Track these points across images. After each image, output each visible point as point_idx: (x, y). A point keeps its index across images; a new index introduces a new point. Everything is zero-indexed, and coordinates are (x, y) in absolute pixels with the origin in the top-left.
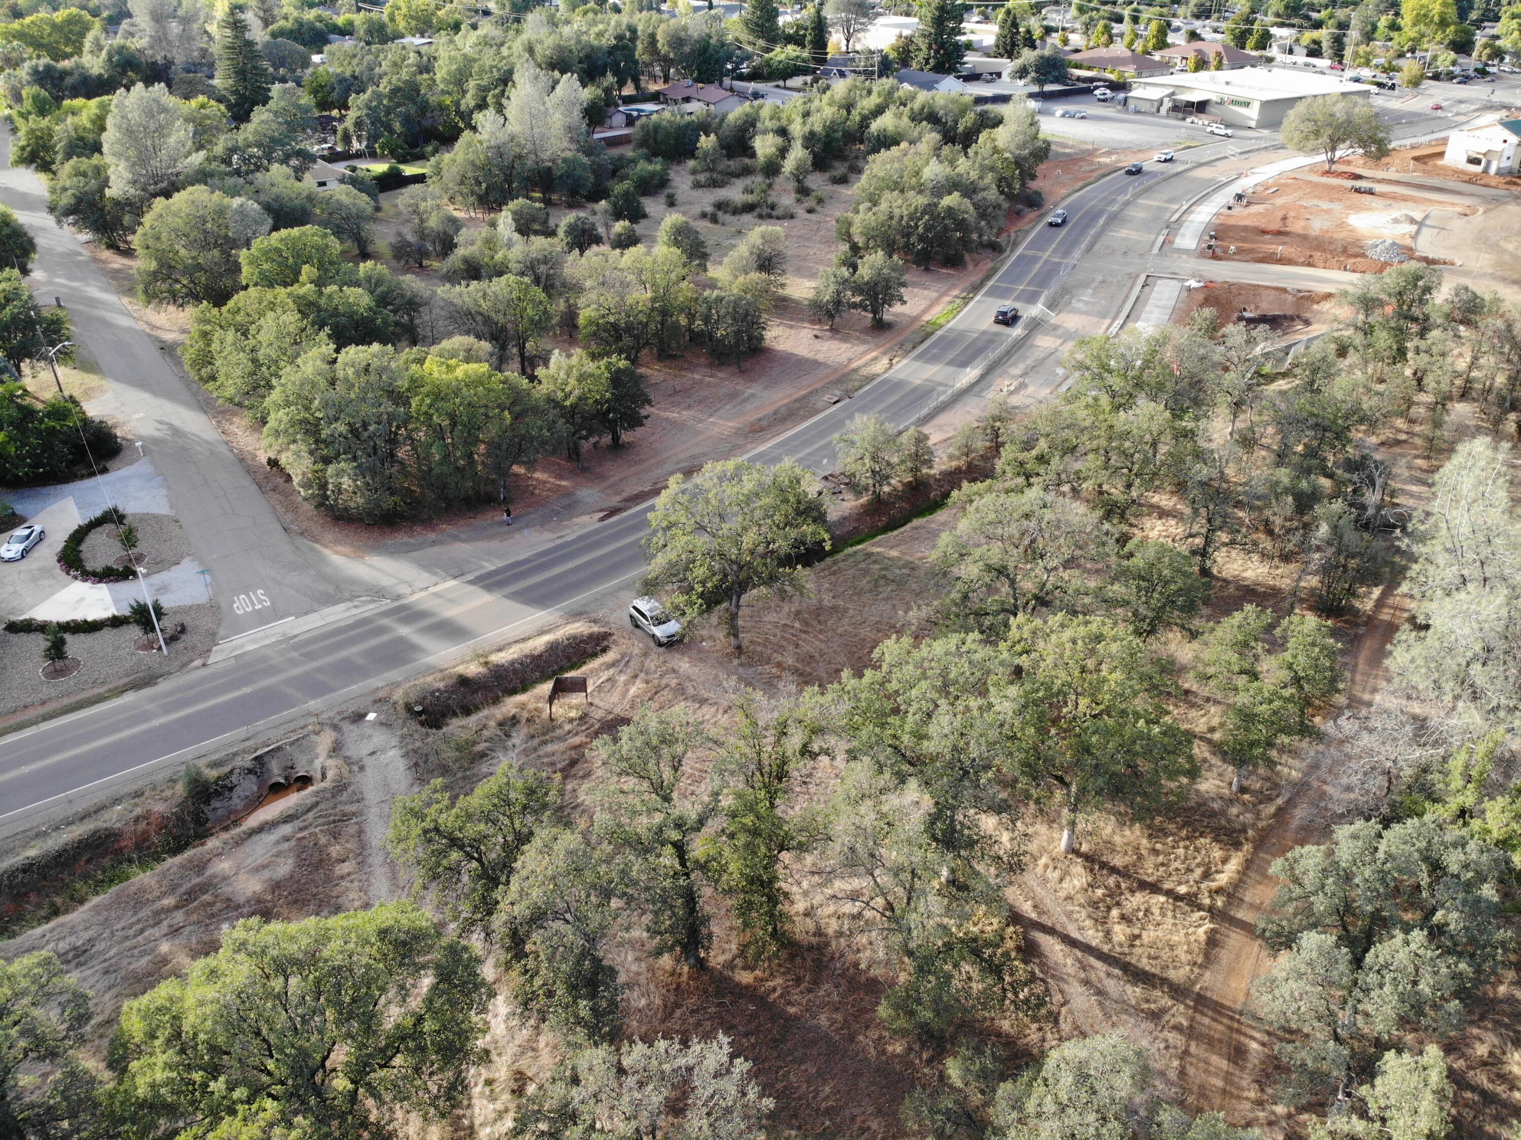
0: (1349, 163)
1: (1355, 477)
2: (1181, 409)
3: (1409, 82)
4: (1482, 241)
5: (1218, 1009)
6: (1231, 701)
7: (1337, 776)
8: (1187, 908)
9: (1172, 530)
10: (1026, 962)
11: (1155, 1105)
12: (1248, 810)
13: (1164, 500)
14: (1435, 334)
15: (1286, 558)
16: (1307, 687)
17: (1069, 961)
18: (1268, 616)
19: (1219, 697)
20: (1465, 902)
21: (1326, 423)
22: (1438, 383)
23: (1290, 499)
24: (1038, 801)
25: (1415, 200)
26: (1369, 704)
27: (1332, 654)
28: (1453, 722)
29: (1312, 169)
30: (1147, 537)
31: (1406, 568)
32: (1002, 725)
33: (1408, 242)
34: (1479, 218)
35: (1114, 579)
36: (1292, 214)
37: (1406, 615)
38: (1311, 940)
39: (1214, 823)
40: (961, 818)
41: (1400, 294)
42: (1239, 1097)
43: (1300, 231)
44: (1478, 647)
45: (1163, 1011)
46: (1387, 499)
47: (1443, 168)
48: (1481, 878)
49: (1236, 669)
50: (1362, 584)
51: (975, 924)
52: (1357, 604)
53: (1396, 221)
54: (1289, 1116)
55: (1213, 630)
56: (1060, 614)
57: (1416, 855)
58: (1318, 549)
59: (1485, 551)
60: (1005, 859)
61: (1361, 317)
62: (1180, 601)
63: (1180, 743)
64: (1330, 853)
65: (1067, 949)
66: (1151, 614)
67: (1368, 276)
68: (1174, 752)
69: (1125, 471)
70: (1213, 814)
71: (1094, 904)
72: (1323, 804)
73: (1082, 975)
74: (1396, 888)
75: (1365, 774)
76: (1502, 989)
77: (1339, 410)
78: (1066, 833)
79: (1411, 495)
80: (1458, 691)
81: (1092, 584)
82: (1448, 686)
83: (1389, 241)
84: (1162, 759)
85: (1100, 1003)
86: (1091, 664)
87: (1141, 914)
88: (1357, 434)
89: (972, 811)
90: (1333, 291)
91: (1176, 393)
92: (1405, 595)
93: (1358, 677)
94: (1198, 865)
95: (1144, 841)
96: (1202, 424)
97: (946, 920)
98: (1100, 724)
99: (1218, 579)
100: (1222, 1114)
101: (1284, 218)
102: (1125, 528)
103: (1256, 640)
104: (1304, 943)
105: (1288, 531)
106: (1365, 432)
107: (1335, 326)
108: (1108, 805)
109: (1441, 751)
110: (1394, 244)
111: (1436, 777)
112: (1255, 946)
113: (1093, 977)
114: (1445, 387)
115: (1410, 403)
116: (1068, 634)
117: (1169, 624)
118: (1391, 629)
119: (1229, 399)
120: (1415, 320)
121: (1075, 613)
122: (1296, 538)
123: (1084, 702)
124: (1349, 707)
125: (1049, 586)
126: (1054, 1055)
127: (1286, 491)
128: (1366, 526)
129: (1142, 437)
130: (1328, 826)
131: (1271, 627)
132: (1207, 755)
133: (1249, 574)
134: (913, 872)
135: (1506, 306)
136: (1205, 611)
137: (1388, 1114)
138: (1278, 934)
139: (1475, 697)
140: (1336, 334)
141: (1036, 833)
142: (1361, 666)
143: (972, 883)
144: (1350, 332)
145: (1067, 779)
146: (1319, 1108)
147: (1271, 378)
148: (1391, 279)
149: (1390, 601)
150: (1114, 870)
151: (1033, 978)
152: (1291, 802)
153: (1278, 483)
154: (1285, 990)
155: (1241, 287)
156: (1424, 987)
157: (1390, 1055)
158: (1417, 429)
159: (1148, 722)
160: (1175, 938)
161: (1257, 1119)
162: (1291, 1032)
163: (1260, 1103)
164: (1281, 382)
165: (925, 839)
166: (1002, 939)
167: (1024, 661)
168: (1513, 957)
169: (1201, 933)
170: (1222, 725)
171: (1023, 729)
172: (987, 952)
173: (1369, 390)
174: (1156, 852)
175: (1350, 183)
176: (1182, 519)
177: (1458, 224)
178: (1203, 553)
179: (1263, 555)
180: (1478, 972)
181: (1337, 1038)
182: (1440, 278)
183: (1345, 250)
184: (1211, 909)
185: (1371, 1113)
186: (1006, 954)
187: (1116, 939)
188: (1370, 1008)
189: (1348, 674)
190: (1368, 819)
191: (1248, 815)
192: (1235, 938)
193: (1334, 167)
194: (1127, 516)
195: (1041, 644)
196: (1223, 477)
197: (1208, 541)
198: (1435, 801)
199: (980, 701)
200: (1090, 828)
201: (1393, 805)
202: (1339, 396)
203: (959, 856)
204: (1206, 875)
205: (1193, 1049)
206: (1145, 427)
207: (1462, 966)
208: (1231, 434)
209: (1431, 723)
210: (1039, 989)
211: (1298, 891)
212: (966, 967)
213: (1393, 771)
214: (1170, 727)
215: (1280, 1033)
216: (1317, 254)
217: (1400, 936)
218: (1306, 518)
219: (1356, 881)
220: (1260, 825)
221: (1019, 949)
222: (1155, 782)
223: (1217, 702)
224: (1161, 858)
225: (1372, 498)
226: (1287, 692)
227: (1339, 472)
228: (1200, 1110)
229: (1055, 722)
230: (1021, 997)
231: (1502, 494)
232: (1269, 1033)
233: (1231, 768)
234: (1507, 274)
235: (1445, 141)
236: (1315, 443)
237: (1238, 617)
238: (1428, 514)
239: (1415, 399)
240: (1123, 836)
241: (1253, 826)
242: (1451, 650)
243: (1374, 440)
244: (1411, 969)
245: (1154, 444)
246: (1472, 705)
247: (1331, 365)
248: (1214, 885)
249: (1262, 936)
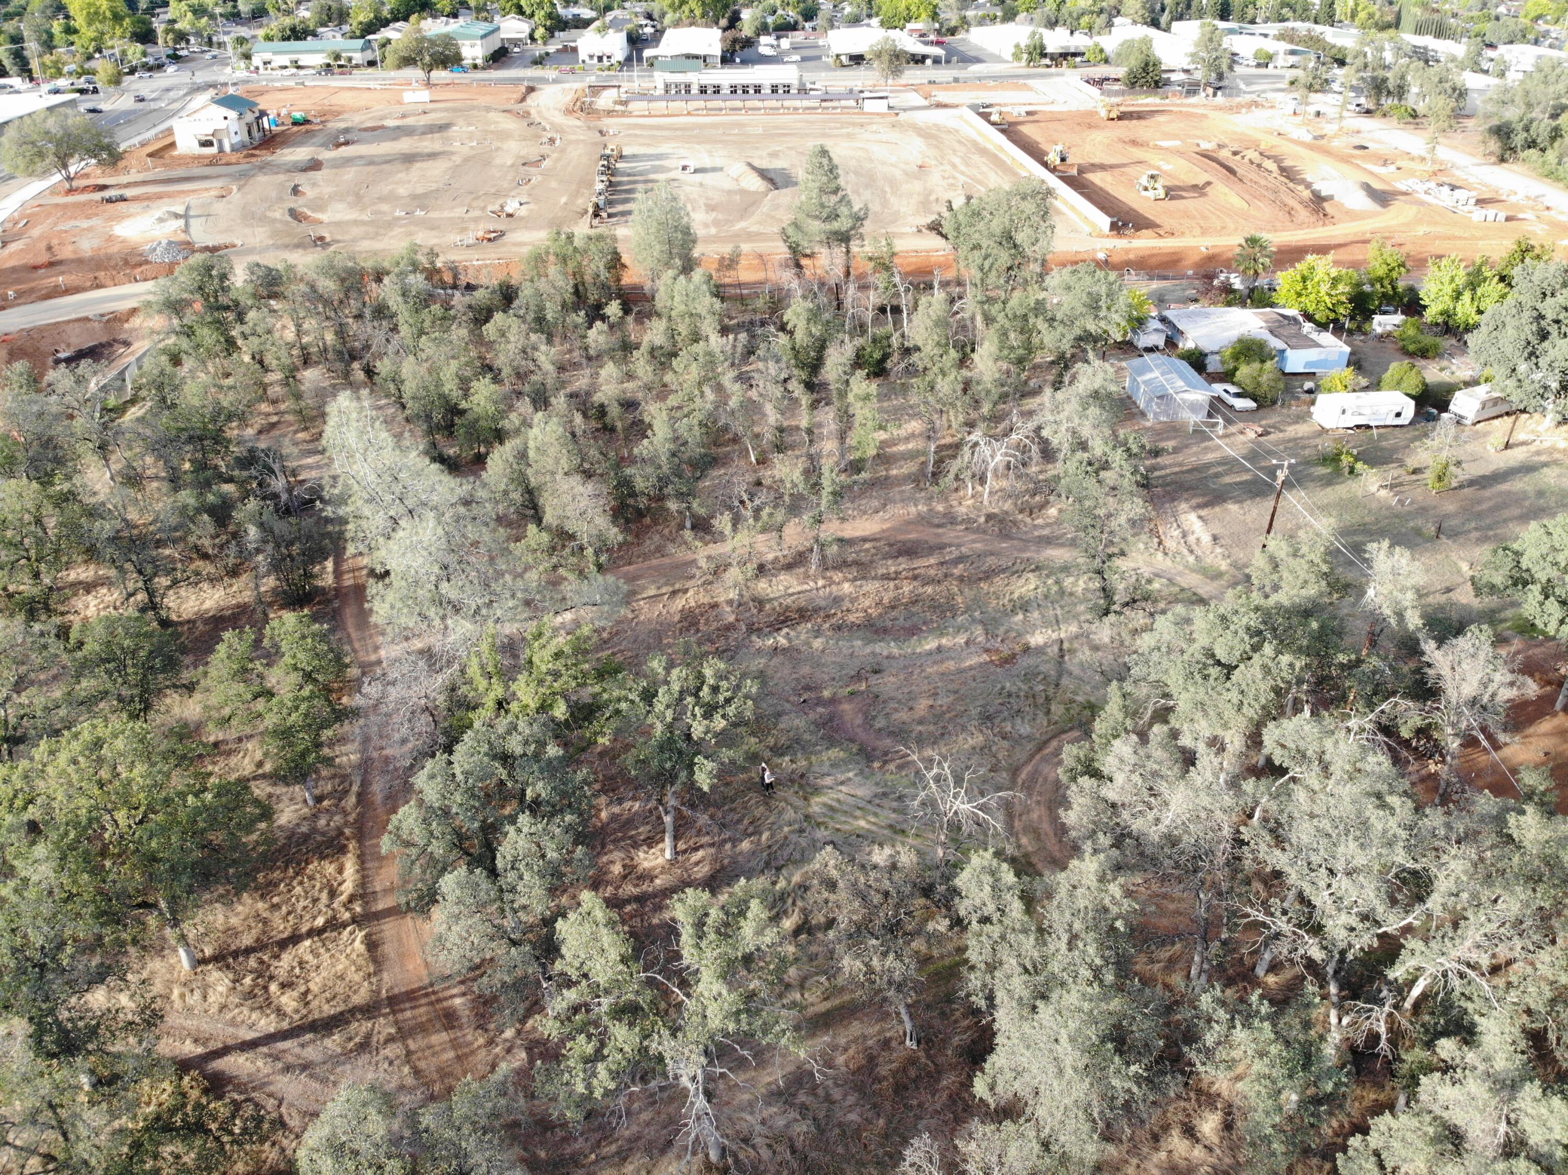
0: (87, 176)
1: (253, 472)
2: (46, 474)
3: (110, 82)
4: (249, 217)
5: (411, 996)
6: (261, 728)
7: (388, 737)
8: (335, 934)
9: (107, 599)
10: (220, 1097)
11: (412, 1118)
12: (333, 814)
13: (82, 572)
14: (252, 315)
15: (234, 573)
16: (320, 678)
17: (260, 1063)
18: (250, 634)
19: (248, 730)
20: (541, 771)
21: (199, 433)
22: (278, 359)
23: (206, 517)
24: (135, 942)
25: (169, 195)
26: (379, 662)
27: (323, 637)
28: (451, 639)
29: (53, 190)
30: (86, 618)
31: (341, 533)
32: (50, 893)
33: (183, 237)
34: (236, 196)
35: (78, 677)
36: (55, 242)
37: (364, 572)
38: (448, 883)
39: (312, 844)
40: (66, 1014)
41: (200, 288)
42: (473, 1052)
43: (72, 256)
44: (436, 569)
45: (368, 1036)
46: (292, 479)
47: (181, 157)
48: (542, 744)
49: (249, 696)
50: (313, 563)
51: (148, 1104)
52: (320, 583)
53: (161, 220)
54: (519, 1032)
55: (206, 674)
56: (42, 743)
57: (486, 759)
58: (258, 551)
59: (398, 489)
60: (137, 1020)
61: (176, 321)
62: (158, 663)
63: (239, 794)
64: (421, 802)
65: (250, 1055)
66: (135, 692)
67: (162, 281)
68: (237, 807)
69: (23, 562)
70: (306, 837)
71: (250, 995)
72: (391, 767)
73: (280, 1065)
74: (487, 795)
75: (410, 721)
76: (604, 815)
77: (203, 416)
78: (182, 952)
79: (310, 467)
80: (441, 612)
81: (58, 694)
82: (432, 612)
83: (164, 242)
84: (231, 819)
85: (311, 1076)
86: (104, 774)
87: (297, 971)
88: (232, 431)
89: (73, 1000)
90: (135, 305)
91: (32, 460)
92: (355, 556)
93: (357, 645)
94: (321, 891)
95: (260, 905)
96: (77, 480)
97: (116, 1124)
98: (151, 825)
99: (181, 624)
100: (469, 1077)
101: (49, 248)
102: (57, 620)
103: (251, 661)
104: (444, 889)
105: (221, 547)
106: (238, 427)
107: (156, 338)
108: (207, 896)
109: (456, 666)
110: (170, 243)
111: (464, 689)
112: (409, 921)
113: (290, 1059)
114: (286, 361)
115: (265, 387)
116: (63, 758)
117: (160, 690)
118: (359, 591)
119: (91, 445)
120: (226, 308)
121: (57, 733)
122: (233, 549)
123: (121, 816)
124: (364, 674)
125: (12, 721)
126: (302, 1154)
127: (198, 511)
128: (288, 512)
129: (20, 520)
130: (406, 782)
131: (257, 642)
132: (269, 789)
133: (208, 604)
134: (51, 1106)
135: (300, 270)
136: (188, 660)
137: (586, 969)
138: (421, 898)
139: (457, 610)
140: (161, 346)
141: (152, 973)
142: (354, 635)
143: (119, 1068)
144: (172, 340)
145: (151, 900)
146: (536, 1007)
147: (121, 410)
148: (184, 278)
149: (345, 567)
150: (248, 951)
151: (237, 1106)
152: (365, 784)
153: (185, 507)
154: (453, 938)
155: (41, 330)
156: (552, 855)
157: (560, 924)
158: (283, 407)
159: (196, 795)
160: (340, 967)
161: (497, 1056)
162: (478, 967)
163: (491, 1042)
164: (133, 410)
165: (42, 1064)
166: (184, 1095)
167: (34, 812)
168: (597, 786)
169: (359, 946)
170: (266, 754)
171: (74, 882)
172: (178, 1120)
173: (221, 387)
174: (275, 907)
175: (98, 196)
176: (111, 584)
177: (219, 207)
178: (152, 605)
179: (211, 580)
180: (580, 815)
181: (514, 943)
182: (229, 261)
183: (126, 263)
184: (354, 920)
185: (574, 978)
186: (198, 1106)
187: (289, 1010)
188: (523, 901)
189: (347, 648)
190: (433, 756)
191: (337, 818)
192: (388, 929)
193: (75, 184)
194: (53, 606)
195: (40, 785)
196: (129, 525)
197: (151, 593)
198: (474, 708)
199: (11, 884)
200: (201, 930)
201: (445, 732)
202: (196, 402)
203: (90, 1053)
204: (333, 894)
205: (412, 1045)
206: (18, 508)
207: (568, 818)
208: (112, 478)
209: (436, 649)
210: (249, 1110)
211: (414, 851)
212: (167, 1150)
213: (430, 705)
214: (220, 786)
215: (471, 975)
216: (101, 275)
217: (511, 829)
218: (231, 528)
219: (454, 810)
220: (351, 818)
221: (206, 1091)
222: (237, 845)
223: (250, 737)
224: (284, 909)
225: (278, 484)
226: (306, 692)
227: (236, 473)
228: (450, 1090)
229: (104, 853)
230: (237, 1131)
231: (384, 435)
232: (462, 982)
233: (297, 788)
234: (287, 240)
235: (170, 131)
236: (199, 455)
237: (221, 648)
238: (335, 478)
239: (266, 380)
240: (238, 914)
241: (346, 824)
242: (416, 582)
243: (250, 432)
244: (534, 848)
245: (38, 521)
246: (458, 618)
247: (172, 377)
248: (344, 898)
249: (409, 909)
